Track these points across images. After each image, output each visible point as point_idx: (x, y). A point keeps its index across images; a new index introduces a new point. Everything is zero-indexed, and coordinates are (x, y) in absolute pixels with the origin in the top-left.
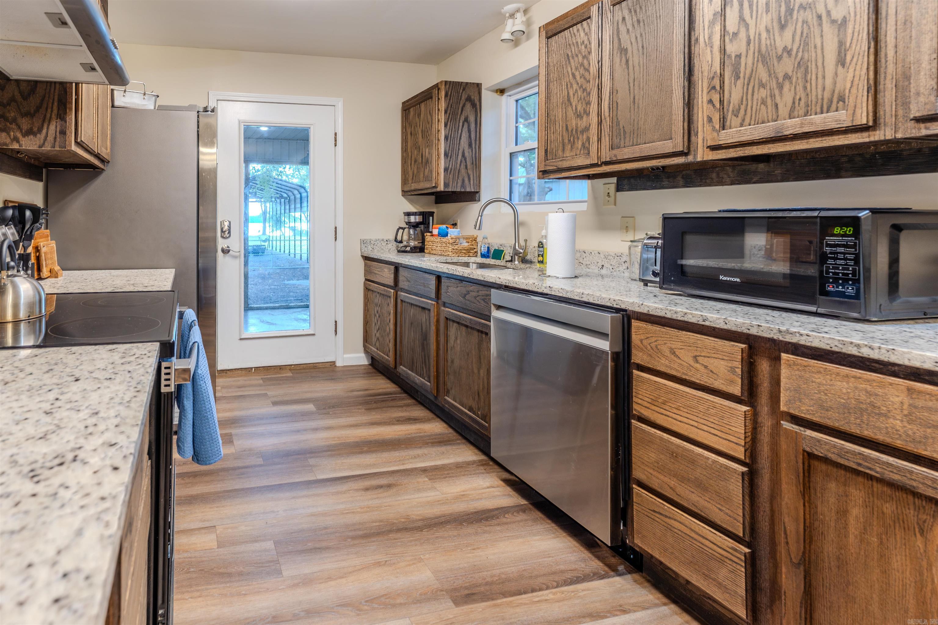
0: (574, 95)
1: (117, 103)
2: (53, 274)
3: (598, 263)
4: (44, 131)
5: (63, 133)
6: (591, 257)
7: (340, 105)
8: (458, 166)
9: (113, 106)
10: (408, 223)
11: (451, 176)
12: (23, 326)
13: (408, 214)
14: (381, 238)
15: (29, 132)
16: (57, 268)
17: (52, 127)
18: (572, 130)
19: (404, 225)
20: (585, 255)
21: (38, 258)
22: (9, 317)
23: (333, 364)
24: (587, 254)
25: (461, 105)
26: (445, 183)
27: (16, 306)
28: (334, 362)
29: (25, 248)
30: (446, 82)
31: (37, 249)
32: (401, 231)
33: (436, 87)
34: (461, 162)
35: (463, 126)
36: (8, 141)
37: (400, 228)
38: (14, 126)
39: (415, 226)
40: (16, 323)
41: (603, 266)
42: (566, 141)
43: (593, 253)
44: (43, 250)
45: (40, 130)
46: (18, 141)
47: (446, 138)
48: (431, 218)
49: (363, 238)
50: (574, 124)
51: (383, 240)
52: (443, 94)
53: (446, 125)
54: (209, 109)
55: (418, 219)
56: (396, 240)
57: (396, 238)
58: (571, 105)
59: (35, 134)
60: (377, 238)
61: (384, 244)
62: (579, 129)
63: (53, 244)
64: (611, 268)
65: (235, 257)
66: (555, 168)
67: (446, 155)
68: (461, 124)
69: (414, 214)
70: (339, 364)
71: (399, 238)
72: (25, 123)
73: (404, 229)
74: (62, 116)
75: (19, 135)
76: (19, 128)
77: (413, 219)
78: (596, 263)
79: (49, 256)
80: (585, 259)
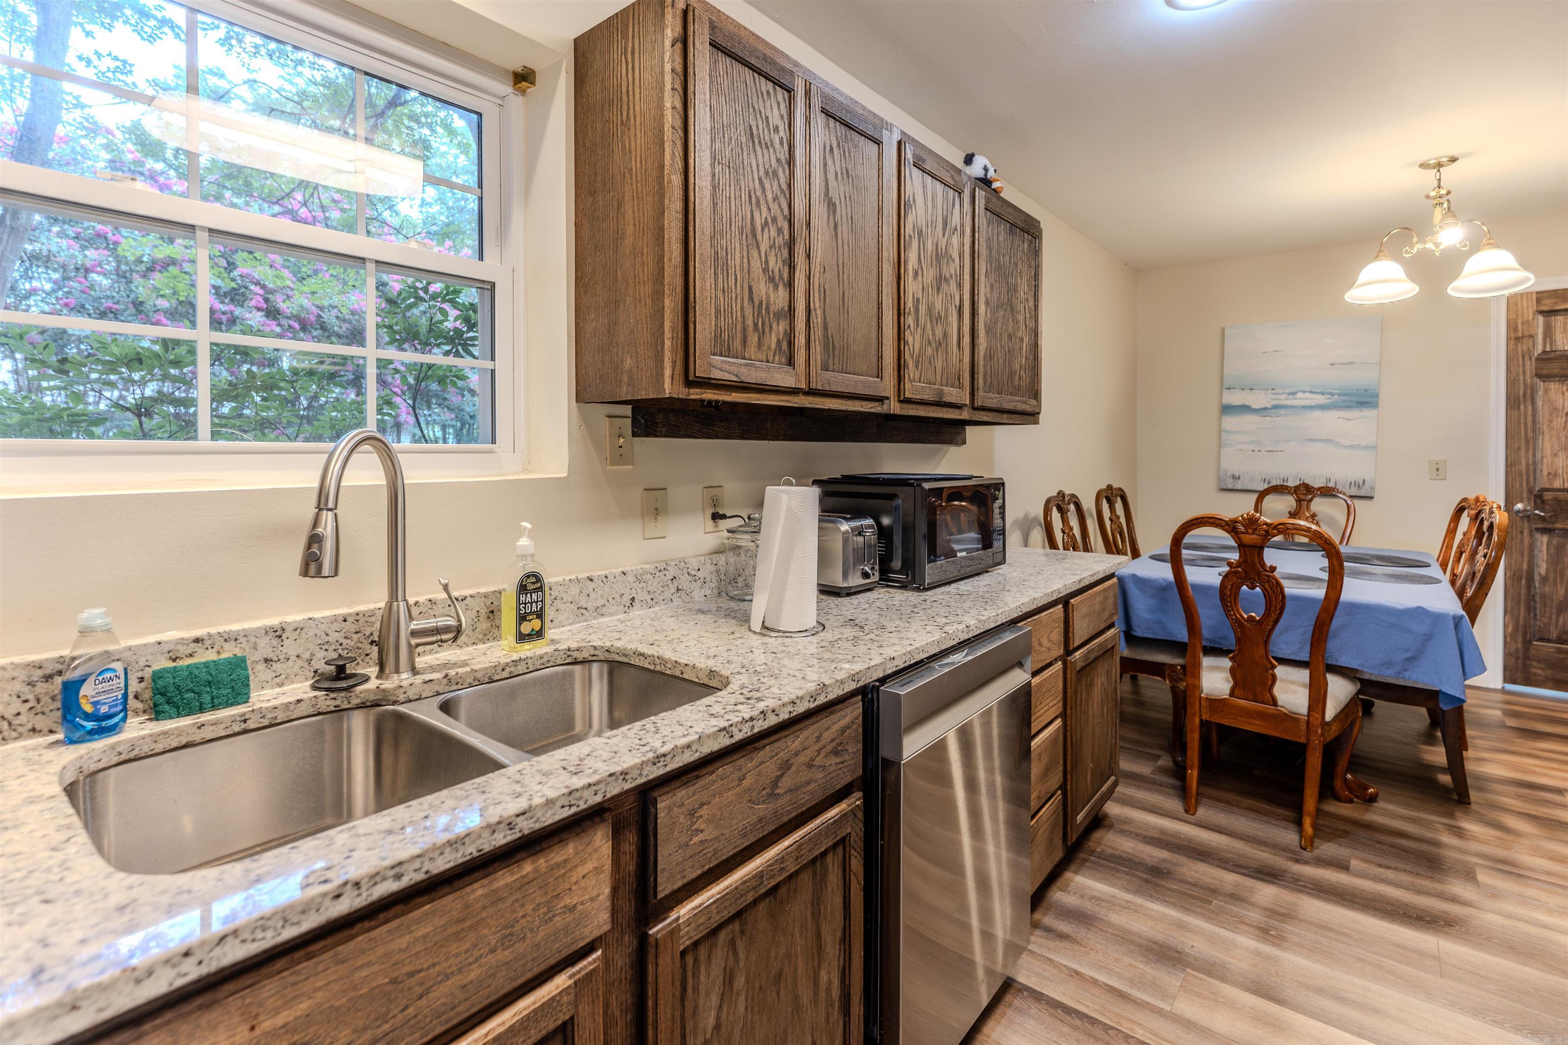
0: (763, 229)
3: (622, 595)
6: (607, 588)
18: (761, 304)
20: (591, 585)
24: (598, 582)
41: (633, 599)
42: (750, 323)
43: (611, 578)
50: (763, 293)
58: (758, 247)
62: (772, 308)
64: (649, 598)
66: (735, 379)
78: (618, 599)
80: (592, 596)
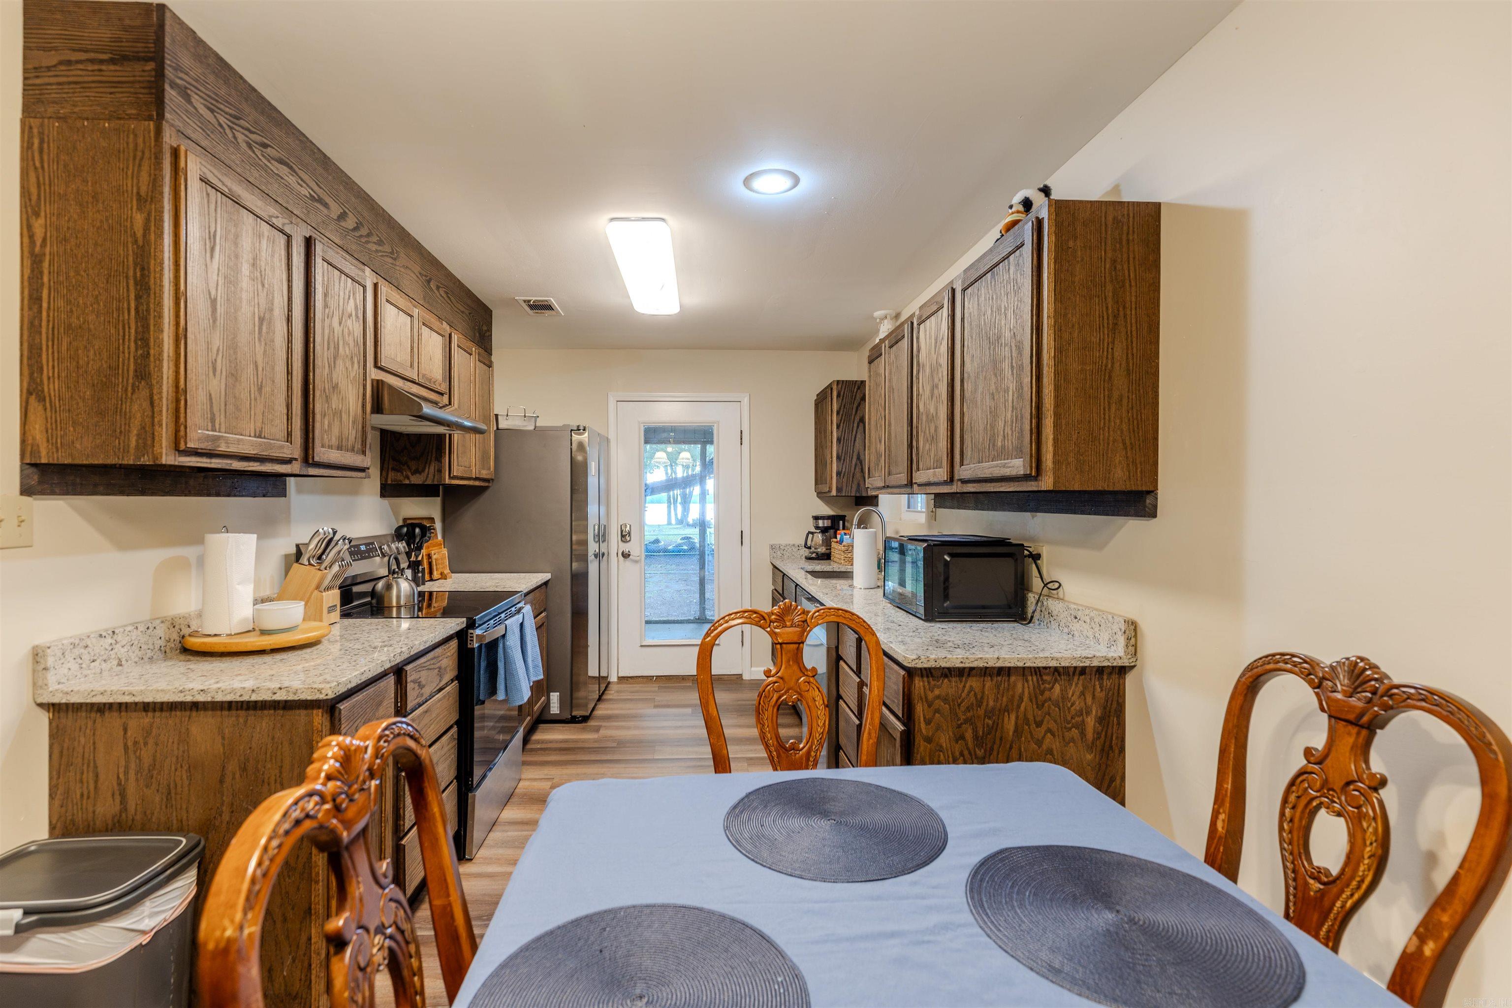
1: (500, 426)
2: (443, 577)
4: (427, 470)
5: (440, 471)
7: (746, 401)
8: (853, 469)
9: (498, 429)
10: (817, 528)
11: (845, 480)
12: (402, 609)
13: (816, 518)
14: (792, 543)
15: (417, 472)
16: (447, 571)
17: (432, 468)
19: (813, 530)
21: (430, 564)
22: (394, 604)
23: (740, 676)
25: (855, 406)
26: (837, 487)
27: (398, 597)
28: (741, 675)
29: (417, 556)
30: (838, 382)
31: (429, 556)
32: (810, 536)
33: (830, 387)
34: (856, 465)
35: (858, 427)
36: (402, 478)
37: (810, 533)
38: (405, 467)
39: (824, 530)
40: (399, 607)
44: (434, 557)
45: (423, 471)
46: (408, 478)
47: (839, 440)
48: (841, 522)
49: (772, 543)
51: (794, 545)
52: (835, 394)
53: (838, 427)
54: (581, 428)
55: (827, 523)
56: (806, 546)
57: (806, 543)
59: (420, 473)
60: (788, 543)
61: (795, 550)
63: (445, 551)
65: (636, 562)
67: (838, 458)
68: (855, 425)
69: (823, 518)
70: (746, 677)
71: (809, 543)
72: (413, 465)
73: (812, 533)
74: (439, 458)
75: (409, 474)
76: (410, 469)
77: (821, 523)
79: (440, 562)
